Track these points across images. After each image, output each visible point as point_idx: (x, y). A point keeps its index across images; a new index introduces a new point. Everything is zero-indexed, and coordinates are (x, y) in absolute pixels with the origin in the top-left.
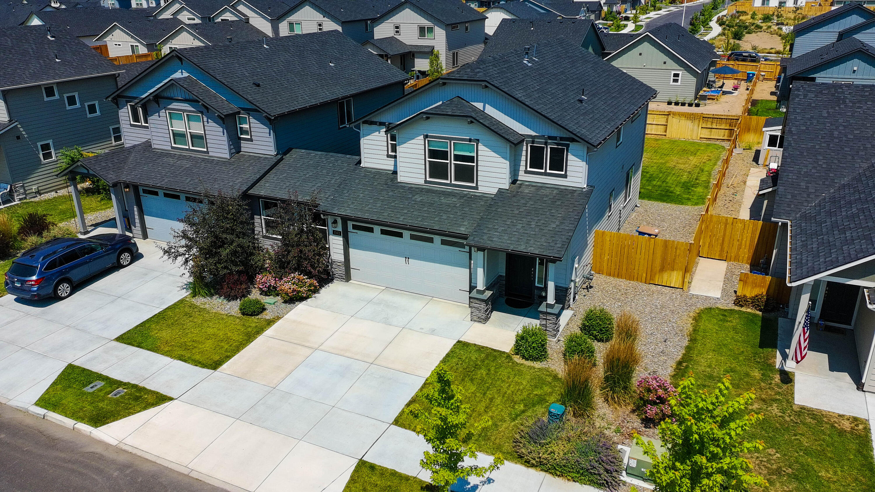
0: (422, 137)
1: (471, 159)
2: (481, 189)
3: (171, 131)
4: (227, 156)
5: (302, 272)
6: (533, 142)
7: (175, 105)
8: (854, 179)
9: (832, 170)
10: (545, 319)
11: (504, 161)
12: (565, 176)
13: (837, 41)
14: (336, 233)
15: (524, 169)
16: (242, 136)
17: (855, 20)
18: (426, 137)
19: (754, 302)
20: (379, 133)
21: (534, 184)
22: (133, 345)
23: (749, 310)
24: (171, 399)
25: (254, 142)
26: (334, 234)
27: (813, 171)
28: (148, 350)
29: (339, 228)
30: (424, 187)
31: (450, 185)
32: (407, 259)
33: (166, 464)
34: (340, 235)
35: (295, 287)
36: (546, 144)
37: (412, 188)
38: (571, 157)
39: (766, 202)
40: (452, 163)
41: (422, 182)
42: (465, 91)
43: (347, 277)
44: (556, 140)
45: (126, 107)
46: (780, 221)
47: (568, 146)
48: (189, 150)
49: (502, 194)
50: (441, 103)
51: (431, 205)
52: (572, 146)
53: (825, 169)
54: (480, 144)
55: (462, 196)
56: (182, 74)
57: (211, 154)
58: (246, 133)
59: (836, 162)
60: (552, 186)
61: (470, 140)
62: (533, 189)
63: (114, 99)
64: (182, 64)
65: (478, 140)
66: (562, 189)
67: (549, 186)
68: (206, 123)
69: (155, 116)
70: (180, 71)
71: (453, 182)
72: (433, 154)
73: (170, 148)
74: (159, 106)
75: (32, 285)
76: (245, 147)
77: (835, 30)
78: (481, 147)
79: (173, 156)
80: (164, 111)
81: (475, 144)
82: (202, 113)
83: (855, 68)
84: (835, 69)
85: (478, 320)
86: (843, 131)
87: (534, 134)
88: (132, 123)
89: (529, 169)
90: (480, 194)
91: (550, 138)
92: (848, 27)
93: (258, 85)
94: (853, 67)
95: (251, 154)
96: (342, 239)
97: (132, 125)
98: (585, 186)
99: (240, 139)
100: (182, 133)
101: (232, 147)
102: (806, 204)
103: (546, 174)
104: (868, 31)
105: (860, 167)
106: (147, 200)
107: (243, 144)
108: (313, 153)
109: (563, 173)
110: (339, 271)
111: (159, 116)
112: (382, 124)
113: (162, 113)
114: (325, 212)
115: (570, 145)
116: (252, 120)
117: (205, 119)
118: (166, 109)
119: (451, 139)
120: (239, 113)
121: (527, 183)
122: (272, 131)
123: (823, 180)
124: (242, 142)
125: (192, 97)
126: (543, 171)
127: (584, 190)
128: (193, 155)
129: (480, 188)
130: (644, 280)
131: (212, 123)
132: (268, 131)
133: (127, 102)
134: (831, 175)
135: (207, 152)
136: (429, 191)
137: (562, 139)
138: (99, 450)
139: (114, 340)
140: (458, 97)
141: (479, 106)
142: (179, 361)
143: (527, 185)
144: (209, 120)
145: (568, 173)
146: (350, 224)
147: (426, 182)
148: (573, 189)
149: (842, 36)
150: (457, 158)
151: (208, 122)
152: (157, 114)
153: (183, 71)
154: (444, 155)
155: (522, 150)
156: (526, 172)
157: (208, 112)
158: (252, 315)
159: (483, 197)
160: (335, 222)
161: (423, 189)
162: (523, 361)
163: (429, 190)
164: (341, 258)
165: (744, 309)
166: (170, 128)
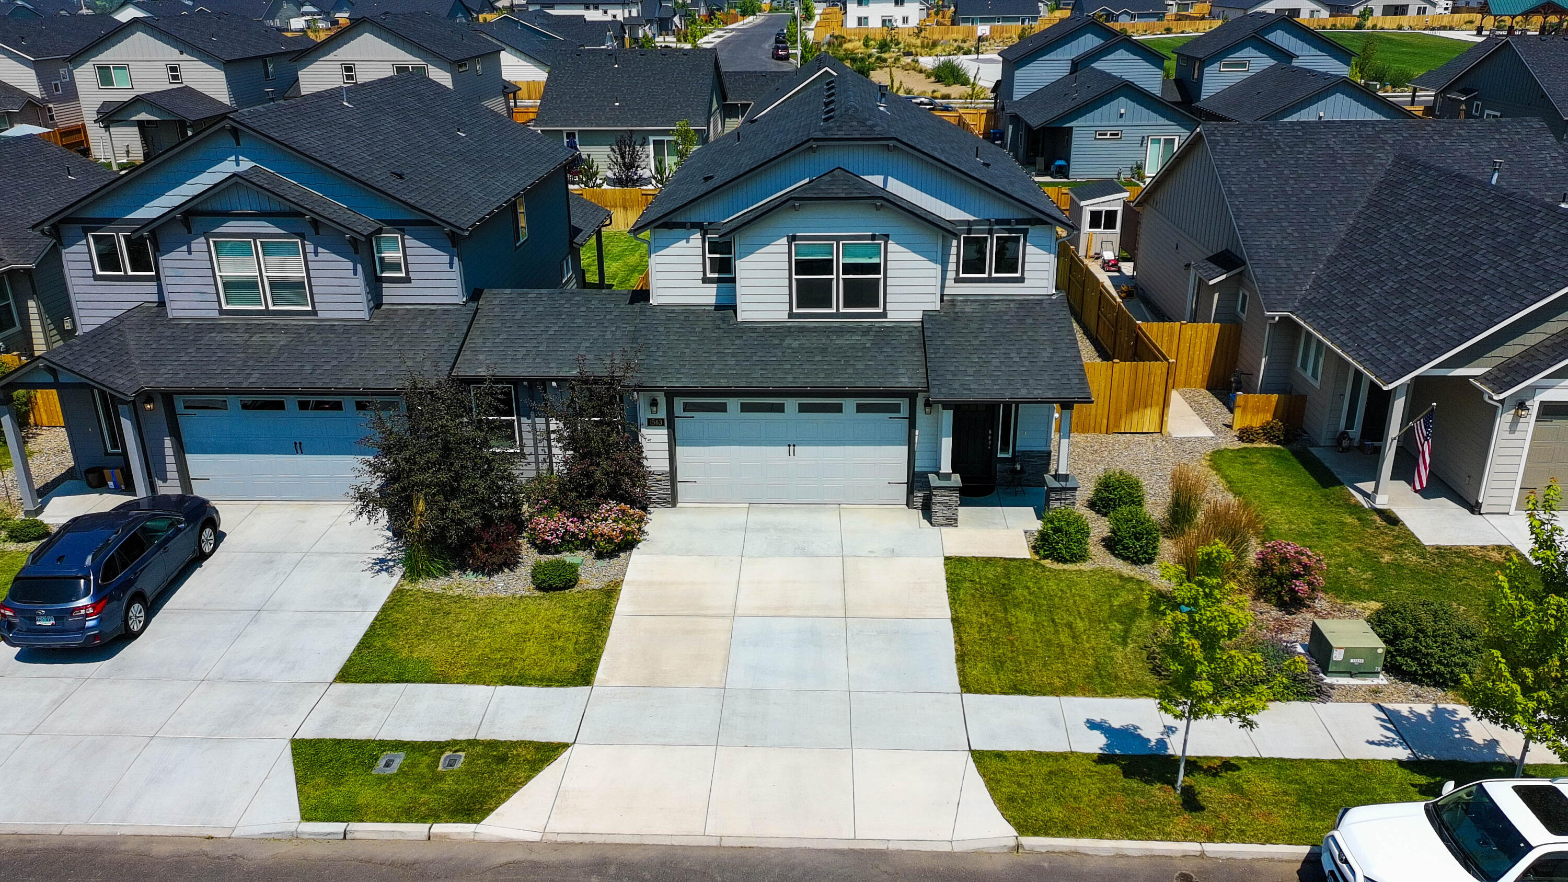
0: (784, 241)
1: (875, 268)
2: (892, 316)
3: (219, 279)
4: (365, 315)
5: (622, 499)
6: (969, 231)
7: (232, 226)
8: (1341, 246)
9: (1307, 238)
10: (1059, 499)
11: (932, 265)
12: (1021, 280)
13: (1071, 73)
14: (652, 423)
15: (954, 276)
16: (384, 275)
17: (1089, 42)
18: (793, 239)
19: (1267, 432)
20: (688, 242)
21: (972, 298)
22: (387, 681)
23: (1264, 445)
24: (566, 746)
25: (414, 283)
26: (649, 425)
27: (1286, 243)
28: (426, 682)
29: (662, 414)
30: (789, 324)
31: (837, 315)
32: (792, 448)
33: (668, 842)
34: (663, 425)
35: (621, 525)
36: (990, 232)
37: (769, 328)
38: (1030, 249)
39: (1216, 296)
40: (837, 279)
41: (784, 316)
42: (849, 159)
43: (672, 500)
44: (1010, 224)
45: (84, 242)
46: (1277, 315)
47: (1025, 232)
48: (267, 312)
49: (934, 318)
50: (807, 180)
51: (824, 350)
52: (1033, 231)
53: (1299, 238)
54: (890, 242)
55: (867, 331)
56: (238, 165)
57: (321, 315)
58: (396, 267)
59: (1307, 227)
60: (1001, 298)
61: (873, 237)
62: (975, 305)
63: (53, 226)
64: (238, 144)
65: (887, 236)
66: (1019, 300)
67: (997, 298)
68: (311, 257)
69: (180, 253)
70: (233, 158)
71: (841, 311)
72: (803, 267)
73: (215, 314)
74: (190, 232)
75: (87, 615)
76: (392, 294)
77: (1066, 58)
78: (892, 246)
79: (222, 328)
80: (202, 239)
81: (882, 242)
82: (302, 236)
83: (1123, 111)
84: (1098, 112)
85: (946, 522)
86: (1295, 186)
87: (972, 218)
88: (99, 273)
89: (962, 275)
90: (892, 325)
91: (998, 222)
92: (1081, 51)
93: (401, 176)
94: (1119, 110)
95: (408, 307)
96: (666, 432)
97: (96, 278)
98: (1054, 292)
99: (381, 280)
100: (250, 280)
101: (370, 296)
102: (1298, 288)
103: (990, 280)
104: (1109, 57)
105: (1340, 232)
106: (192, 423)
107: (387, 288)
108: (533, 294)
109: (1018, 275)
110: (657, 490)
111: (190, 252)
112: (696, 226)
113: (199, 244)
114: (639, 386)
115: (1030, 231)
116: (410, 242)
117: (310, 247)
118: (207, 235)
119: (838, 239)
120: (380, 231)
121: (961, 298)
122: (456, 259)
123: (1304, 254)
124: (384, 285)
125: (286, 206)
126: (985, 276)
127: (1054, 297)
128: (279, 321)
129: (889, 314)
130: (1104, 429)
131: (325, 254)
132: (446, 258)
133: (85, 232)
134: (1310, 245)
135: (314, 312)
136: (802, 330)
137: (1018, 222)
138: (519, 855)
139: (335, 681)
140: (839, 168)
141: (877, 180)
142: (506, 687)
143: (961, 301)
144: (320, 250)
145: (1026, 275)
146: (679, 403)
147: (791, 315)
148: (1036, 298)
149: (1077, 65)
150: (848, 268)
151: (316, 253)
152: (185, 248)
153: (241, 158)
154: (825, 266)
155: (951, 246)
156: (958, 280)
157: (317, 233)
158: (564, 588)
159: (898, 328)
160: (654, 403)
161: (790, 327)
162: (1060, 566)
163: (802, 327)
164: (665, 466)
165: (1256, 445)
166: (218, 273)
